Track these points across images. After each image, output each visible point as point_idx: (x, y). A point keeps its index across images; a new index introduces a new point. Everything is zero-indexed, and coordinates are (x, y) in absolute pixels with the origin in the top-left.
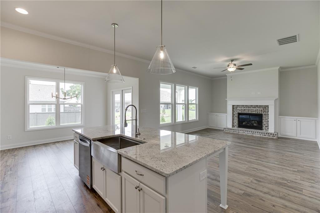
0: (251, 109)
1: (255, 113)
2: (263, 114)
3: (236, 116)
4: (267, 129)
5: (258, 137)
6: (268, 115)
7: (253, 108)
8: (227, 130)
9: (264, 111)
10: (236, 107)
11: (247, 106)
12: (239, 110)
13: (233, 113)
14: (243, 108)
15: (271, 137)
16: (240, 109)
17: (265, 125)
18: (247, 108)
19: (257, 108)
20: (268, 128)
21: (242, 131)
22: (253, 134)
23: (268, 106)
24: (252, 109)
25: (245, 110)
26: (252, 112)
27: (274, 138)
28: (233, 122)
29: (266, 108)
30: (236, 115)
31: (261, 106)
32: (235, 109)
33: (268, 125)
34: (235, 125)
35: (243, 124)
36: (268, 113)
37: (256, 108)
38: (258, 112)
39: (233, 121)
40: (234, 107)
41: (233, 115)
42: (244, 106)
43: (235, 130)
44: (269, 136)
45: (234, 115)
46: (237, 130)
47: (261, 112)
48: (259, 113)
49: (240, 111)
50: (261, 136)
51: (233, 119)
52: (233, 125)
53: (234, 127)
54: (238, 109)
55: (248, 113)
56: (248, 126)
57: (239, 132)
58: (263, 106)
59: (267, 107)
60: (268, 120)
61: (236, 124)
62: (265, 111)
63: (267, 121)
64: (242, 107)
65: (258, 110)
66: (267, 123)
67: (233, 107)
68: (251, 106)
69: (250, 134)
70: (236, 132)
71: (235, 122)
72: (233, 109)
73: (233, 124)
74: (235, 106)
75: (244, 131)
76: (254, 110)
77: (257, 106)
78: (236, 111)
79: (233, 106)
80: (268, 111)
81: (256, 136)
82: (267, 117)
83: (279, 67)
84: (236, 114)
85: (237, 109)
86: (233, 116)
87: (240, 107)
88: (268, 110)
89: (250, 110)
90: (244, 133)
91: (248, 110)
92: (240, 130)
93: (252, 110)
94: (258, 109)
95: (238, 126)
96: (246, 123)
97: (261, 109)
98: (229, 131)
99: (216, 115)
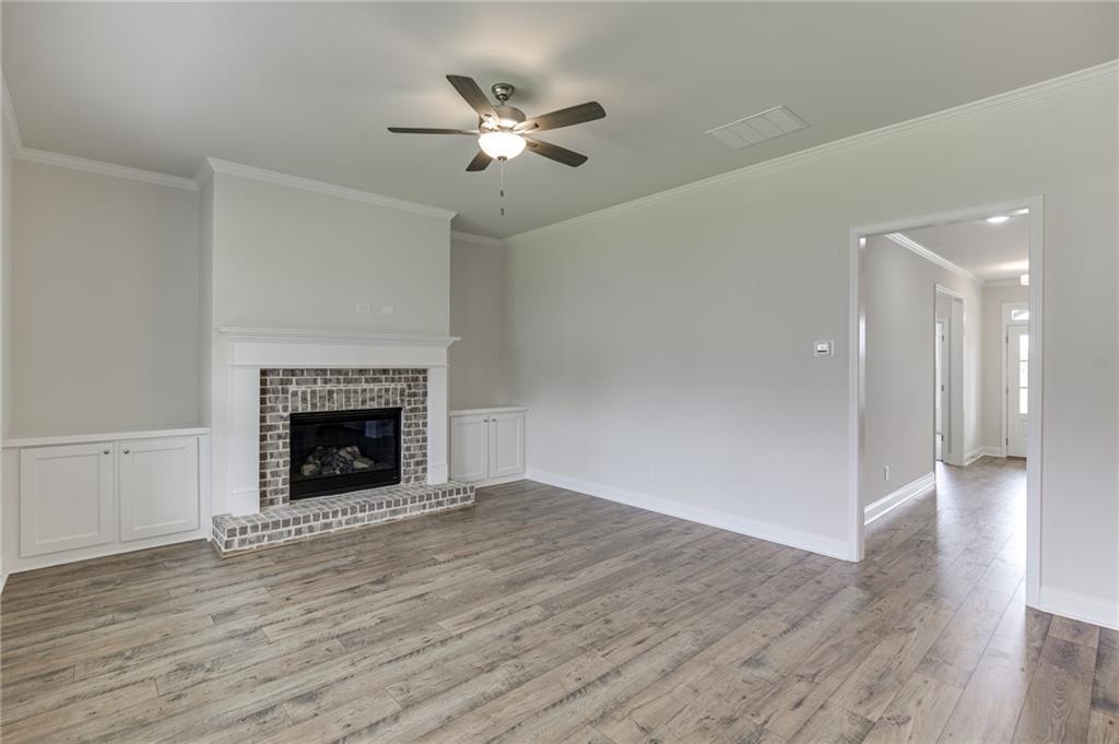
0: (359, 388)
1: (376, 407)
2: (407, 407)
3: (280, 437)
4: (420, 474)
5: (418, 519)
6: (425, 409)
7: (367, 381)
8: (250, 535)
9: (410, 395)
10: (282, 382)
11: (339, 372)
12: (301, 399)
13: (263, 419)
14: (319, 387)
15: (459, 504)
16: (304, 393)
17: (412, 456)
18: (338, 382)
19: (387, 380)
20: (425, 470)
21: (344, 513)
22: (394, 512)
23: (425, 371)
24: (365, 386)
25: (330, 393)
26: (364, 402)
27: (469, 503)
28: (263, 476)
29: (417, 379)
30: (283, 428)
31: (400, 371)
32: (275, 391)
33: (425, 455)
34: (276, 492)
35: (306, 473)
36: (423, 402)
37: (380, 381)
38: (387, 403)
39: (262, 466)
40: (269, 378)
41: (262, 429)
42: (324, 371)
43: (306, 519)
44: (454, 501)
45: (271, 428)
46: (316, 518)
47: (402, 401)
48: (391, 406)
49: (304, 400)
50: (427, 511)
51: (263, 457)
52: (263, 494)
53: (272, 502)
54: (295, 394)
55: (344, 409)
56: (337, 476)
57: (327, 526)
58: (407, 371)
59: (421, 376)
60: (424, 433)
61: (281, 486)
62: (415, 395)
63: (420, 437)
64: (315, 381)
65: (387, 390)
66: (421, 448)
67: (263, 382)
68: (361, 371)
69: (383, 515)
70: (311, 529)
71: (274, 474)
72: (263, 392)
73: (263, 484)
74: (274, 371)
75: (354, 510)
76: (372, 390)
77: (385, 371)
78: (280, 406)
79: (264, 373)
80: (425, 394)
81: (404, 522)
82: (421, 422)
83: (451, 216)
84: (280, 423)
85: (285, 391)
86: (263, 438)
87: (306, 382)
88: (425, 387)
89: (356, 392)
90: (356, 520)
91: (348, 392)
92: (335, 514)
93: (364, 391)
94: (387, 385)
95: (287, 494)
96: (319, 462)
97: (399, 386)
98: (265, 542)
99: (107, 447)
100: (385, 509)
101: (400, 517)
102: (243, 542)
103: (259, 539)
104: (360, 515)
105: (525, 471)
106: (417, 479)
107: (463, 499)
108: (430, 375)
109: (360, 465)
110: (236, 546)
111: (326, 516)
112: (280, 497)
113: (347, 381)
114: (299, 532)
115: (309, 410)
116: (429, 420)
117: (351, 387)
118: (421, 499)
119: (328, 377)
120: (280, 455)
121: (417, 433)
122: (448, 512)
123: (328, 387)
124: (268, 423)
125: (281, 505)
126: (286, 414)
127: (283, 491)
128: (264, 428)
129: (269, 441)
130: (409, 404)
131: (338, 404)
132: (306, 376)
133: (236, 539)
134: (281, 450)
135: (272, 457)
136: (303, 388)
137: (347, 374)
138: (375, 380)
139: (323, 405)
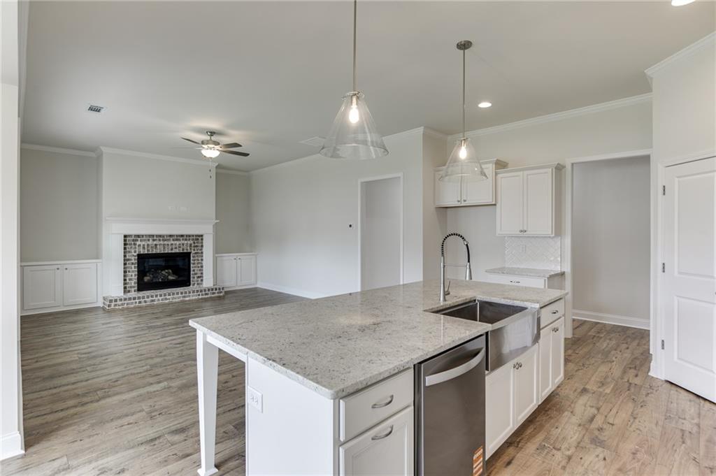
0: (170, 243)
1: (178, 251)
2: (193, 252)
3: (133, 264)
4: (199, 282)
5: (195, 300)
6: (202, 253)
7: (173, 240)
8: (119, 303)
9: (194, 247)
10: (133, 240)
11: (160, 236)
12: (142, 248)
13: (125, 256)
14: (150, 243)
15: (216, 295)
16: (144, 245)
17: (196, 274)
18: (160, 240)
19: (183, 240)
20: (202, 280)
21: (161, 296)
22: (184, 297)
23: (202, 236)
24: (173, 242)
25: (156, 245)
26: (172, 249)
27: (221, 294)
28: (125, 280)
29: (198, 239)
30: (134, 260)
31: (189, 236)
32: (130, 244)
33: (202, 273)
34: (131, 287)
35: (145, 280)
36: (201, 250)
37: (180, 240)
39: (125, 276)
40: (127, 239)
41: (124, 260)
42: (153, 236)
43: (143, 298)
44: (214, 293)
45: (128, 260)
46: (148, 297)
47: (191, 249)
48: (185, 251)
49: (144, 248)
50: (200, 297)
51: (125, 272)
52: (125, 288)
53: (129, 291)
54: (139, 245)
55: (162, 252)
57: (153, 301)
58: (193, 236)
59: (200, 238)
60: (202, 263)
61: (133, 285)
62: (197, 246)
63: (199, 265)
64: (149, 240)
65: (183, 244)
66: (200, 270)
67: (125, 240)
68: (170, 236)
70: (145, 302)
71: (130, 280)
72: (125, 244)
73: (125, 284)
74: (130, 236)
75: (165, 295)
76: (176, 244)
77: (182, 236)
78: (133, 251)
79: (125, 236)
80: (202, 246)
81: (189, 301)
82: (200, 259)
83: (217, 164)
84: (133, 258)
85: (135, 244)
86: (125, 264)
87: (145, 240)
88: (202, 243)
89: (168, 245)
90: (166, 299)
91: (164, 245)
92: (156, 296)
93: (172, 244)
94: (183, 242)
95: (136, 288)
96: (151, 276)
97: (189, 242)
98: (125, 306)
99: (59, 266)
100: (180, 295)
101: (187, 299)
102: (115, 305)
103: (122, 304)
104: (168, 297)
105: (256, 284)
106: (198, 284)
107: (218, 293)
108: (204, 237)
109: (171, 278)
110: (112, 307)
111: (152, 296)
112: (133, 289)
113: (163, 240)
114: (140, 302)
115: (146, 252)
116: (204, 258)
117: (166, 242)
118: (198, 291)
119: (155, 238)
120: (133, 272)
121: (198, 263)
122: (211, 297)
123: (155, 243)
124: (128, 258)
125: (133, 293)
126: (135, 254)
127: (134, 287)
128: (125, 260)
129: (128, 265)
130: (194, 250)
131: (159, 250)
132: (144, 238)
133: (113, 304)
134: (133, 269)
135: (129, 272)
136: (144, 243)
137: (164, 237)
138: (177, 240)
139: (153, 250)
